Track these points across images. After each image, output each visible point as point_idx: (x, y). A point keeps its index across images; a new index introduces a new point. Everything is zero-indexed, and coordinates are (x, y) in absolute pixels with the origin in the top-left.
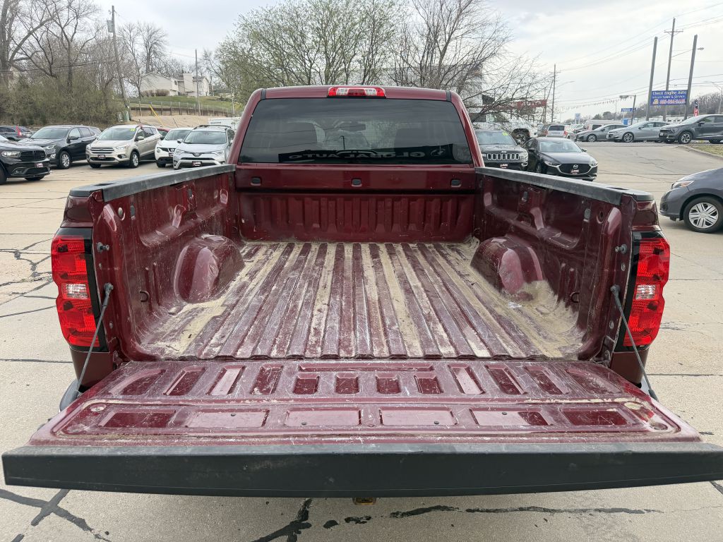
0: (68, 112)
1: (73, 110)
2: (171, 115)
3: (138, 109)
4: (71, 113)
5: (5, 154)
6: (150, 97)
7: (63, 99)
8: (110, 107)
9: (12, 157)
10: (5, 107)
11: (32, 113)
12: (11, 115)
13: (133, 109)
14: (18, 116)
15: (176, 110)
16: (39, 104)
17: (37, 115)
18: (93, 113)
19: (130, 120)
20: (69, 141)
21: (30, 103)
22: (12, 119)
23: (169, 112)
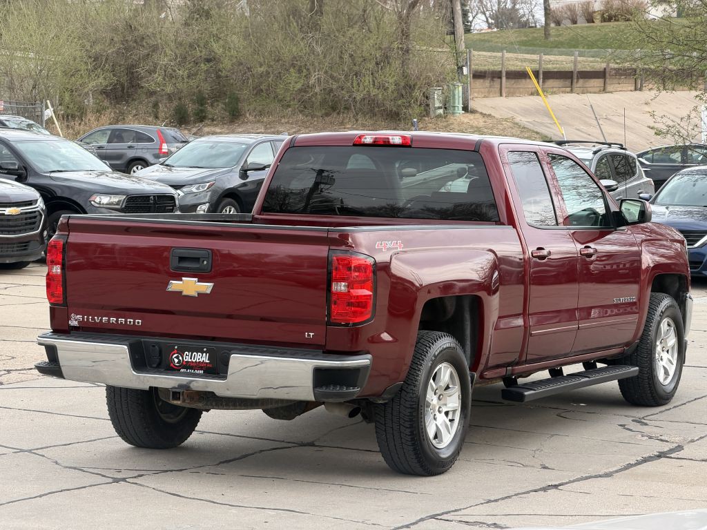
0: (299, 86)
1: (312, 81)
2: (604, 90)
3: (496, 75)
4: (304, 90)
5: (98, 200)
6: (582, 23)
7: (289, 50)
8: (413, 69)
9: (110, 208)
10: (143, 73)
11: (206, 88)
12: (152, 93)
13: (478, 75)
14: (170, 97)
15: (623, 74)
16: (227, 64)
17: (217, 96)
18: (364, 88)
19: (465, 109)
20: (244, 174)
21: (208, 60)
22: (156, 105)
23: (597, 83)
